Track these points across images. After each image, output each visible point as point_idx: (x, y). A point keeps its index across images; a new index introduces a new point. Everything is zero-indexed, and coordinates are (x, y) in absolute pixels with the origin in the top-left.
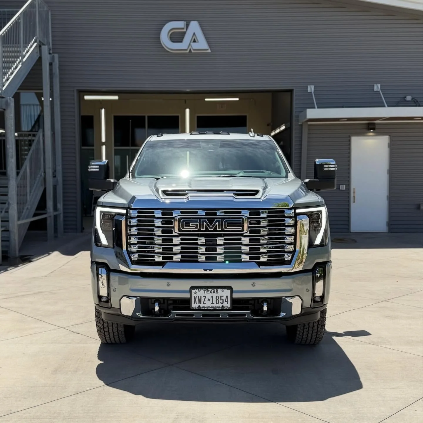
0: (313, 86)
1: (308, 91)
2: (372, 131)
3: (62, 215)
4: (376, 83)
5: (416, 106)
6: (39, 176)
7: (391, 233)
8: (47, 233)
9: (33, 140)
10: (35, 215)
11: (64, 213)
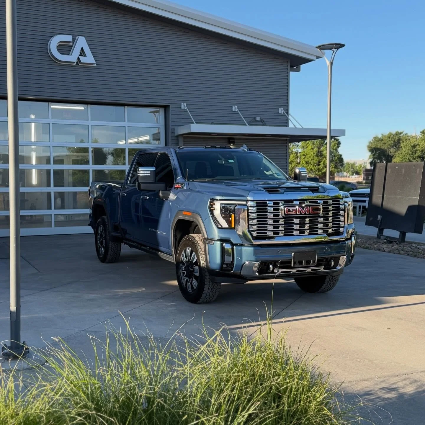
0: (185, 104)
1: (182, 108)
2: (232, 144)
4: (234, 105)
5: (263, 125)
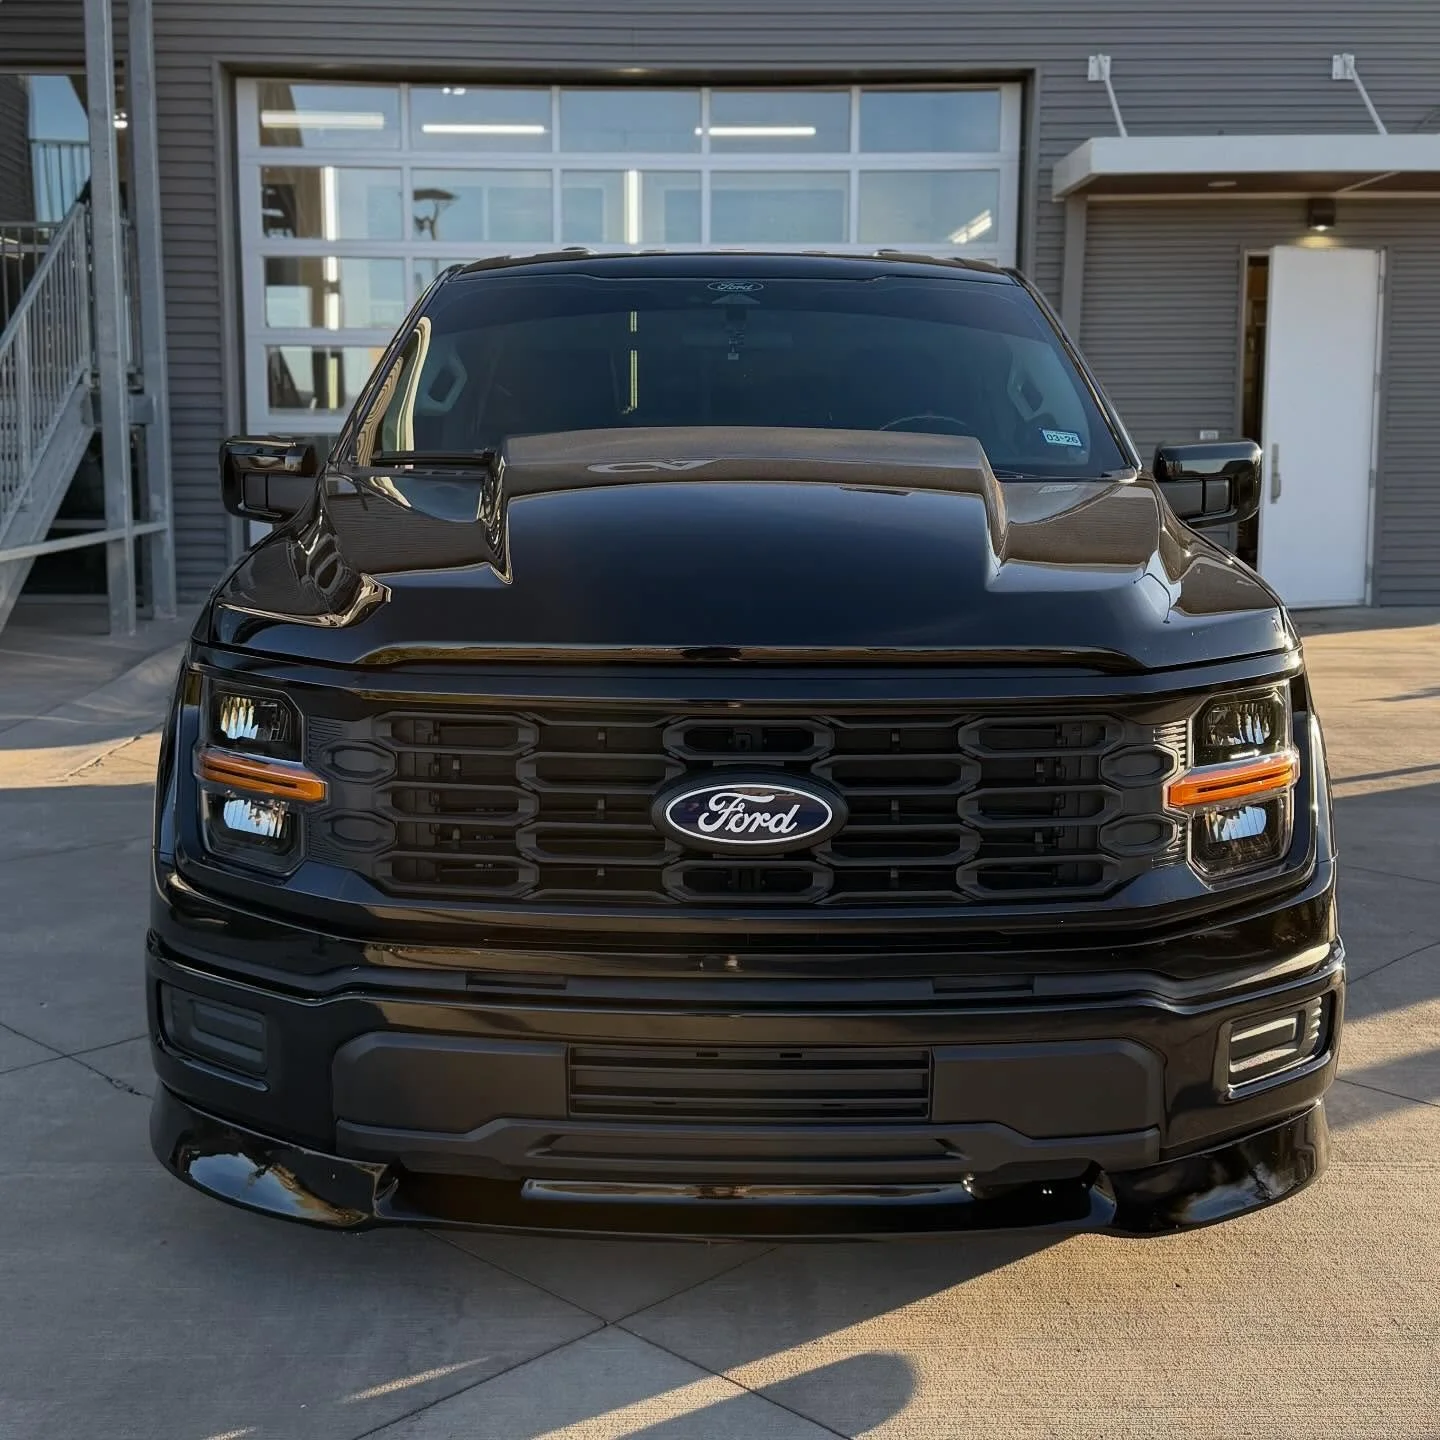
0: (1108, 58)
1: (1090, 79)
2: (1321, 228)
3: (169, 539)
4: (1340, 52)
6: (73, 383)
7: (1382, 606)
8: (106, 605)
9: (42, 255)
10: (53, 534)
11: (177, 529)
